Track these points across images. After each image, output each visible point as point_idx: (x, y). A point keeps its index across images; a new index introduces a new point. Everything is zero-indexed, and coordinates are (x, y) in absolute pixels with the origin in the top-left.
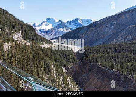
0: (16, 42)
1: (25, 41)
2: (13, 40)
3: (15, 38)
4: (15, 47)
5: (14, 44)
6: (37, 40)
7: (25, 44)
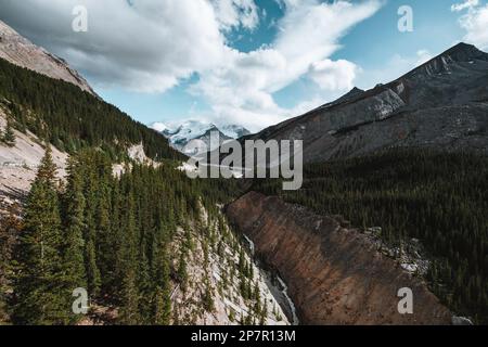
0: (134, 163)
1: (150, 161)
2: (128, 158)
3: (132, 156)
4: (133, 171)
5: (131, 166)
6: (170, 157)
7: (151, 165)
